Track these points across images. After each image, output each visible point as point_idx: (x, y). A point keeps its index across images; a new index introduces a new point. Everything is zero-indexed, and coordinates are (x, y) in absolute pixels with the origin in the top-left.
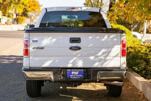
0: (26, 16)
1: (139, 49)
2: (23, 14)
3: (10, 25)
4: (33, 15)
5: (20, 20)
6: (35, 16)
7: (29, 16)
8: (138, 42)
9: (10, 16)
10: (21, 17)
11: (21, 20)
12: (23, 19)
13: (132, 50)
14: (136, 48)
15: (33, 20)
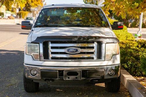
0: (29, 11)
1: (131, 45)
2: (26, 9)
3: (12, 19)
4: (35, 9)
5: (22, 15)
6: (37, 10)
7: (32, 11)
8: (132, 37)
9: (14, 10)
10: (24, 12)
11: (24, 14)
12: (25, 14)
13: (123, 46)
14: (128, 44)
15: (35, 14)
